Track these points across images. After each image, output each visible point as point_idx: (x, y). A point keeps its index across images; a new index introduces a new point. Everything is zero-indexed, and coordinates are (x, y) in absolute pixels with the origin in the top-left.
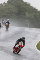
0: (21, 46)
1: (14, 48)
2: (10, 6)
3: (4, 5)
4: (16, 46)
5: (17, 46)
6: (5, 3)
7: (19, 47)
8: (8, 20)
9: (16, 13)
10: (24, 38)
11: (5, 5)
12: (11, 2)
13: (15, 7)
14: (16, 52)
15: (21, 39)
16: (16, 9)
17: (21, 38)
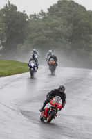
0: (56, 105)
1: (42, 110)
2: (55, 19)
3: (41, 18)
4: (46, 107)
5: (48, 106)
6: (42, 13)
7: (53, 108)
8: (50, 51)
9: (68, 35)
10: (62, 88)
11: (44, 18)
12: (57, 11)
13: (67, 21)
14: (46, 119)
15: (56, 90)
16: (69, 27)
17: (57, 88)
